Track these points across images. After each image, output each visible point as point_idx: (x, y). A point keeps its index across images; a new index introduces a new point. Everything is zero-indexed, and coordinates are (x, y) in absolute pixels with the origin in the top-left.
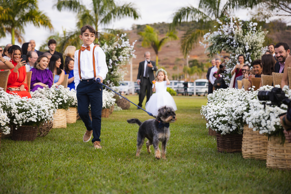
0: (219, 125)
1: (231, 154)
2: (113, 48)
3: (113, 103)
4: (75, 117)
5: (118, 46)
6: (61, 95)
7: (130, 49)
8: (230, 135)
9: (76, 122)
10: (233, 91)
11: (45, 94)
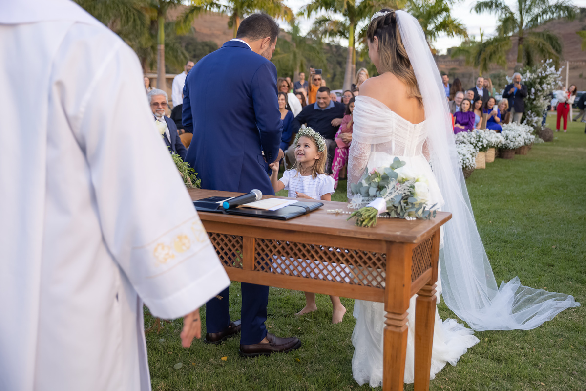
2: (536, 76)
3: (532, 139)
5: (541, 74)
6: (481, 139)
7: (555, 76)
9: (494, 161)
11: (467, 138)
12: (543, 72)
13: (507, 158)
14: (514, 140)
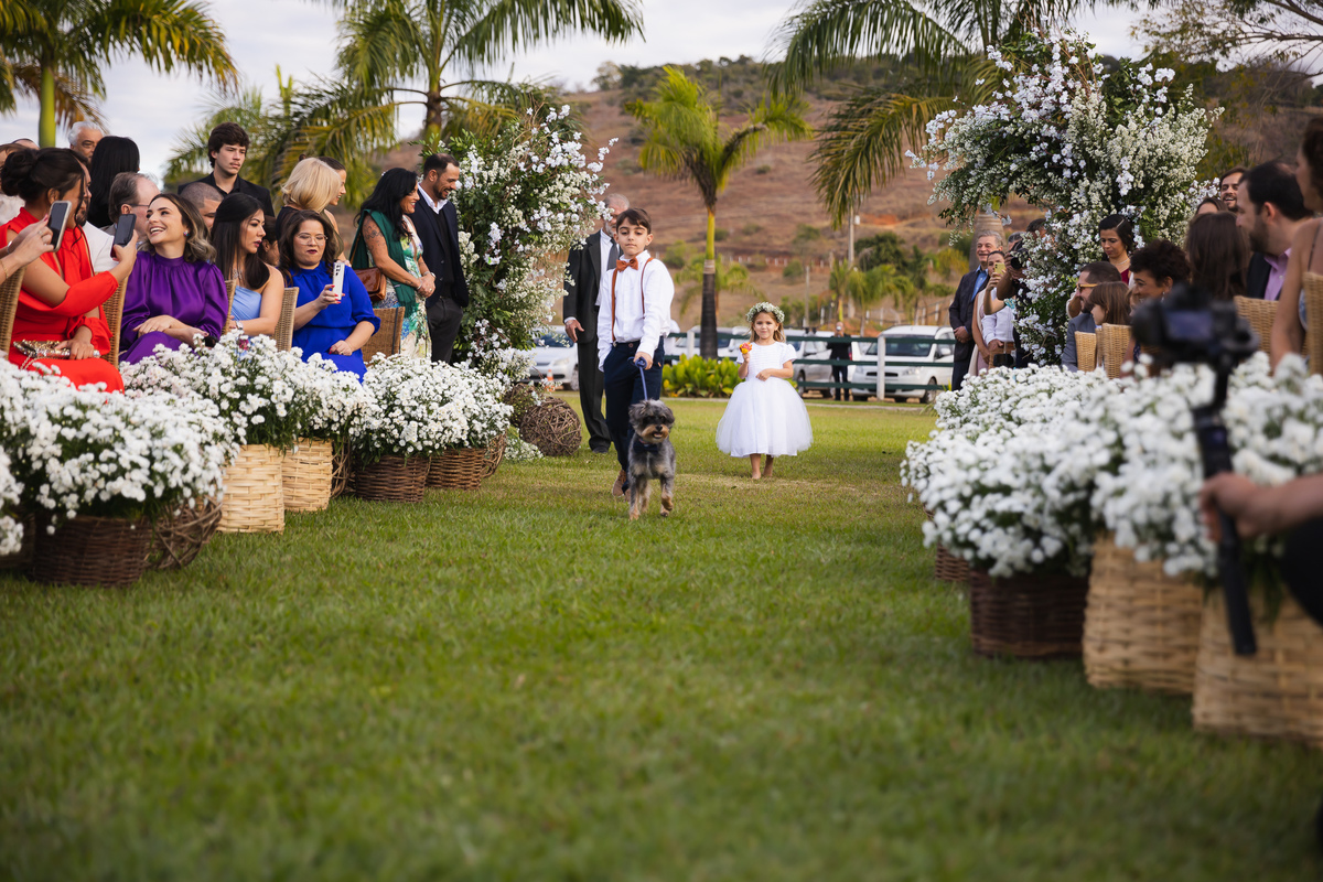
0: (984, 530)
1: (1034, 667)
2: (505, 173)
3: (499, 424)
4: (323, 484)
5: (529, 163)
6: (261, 381)
7: (584, 175)
8: (1030, 578)
9: (330, 509)
10: (1052, 381)
11: (186, 373)
12: (535, 159)
13: (391, 498)
14: (421, 412)
